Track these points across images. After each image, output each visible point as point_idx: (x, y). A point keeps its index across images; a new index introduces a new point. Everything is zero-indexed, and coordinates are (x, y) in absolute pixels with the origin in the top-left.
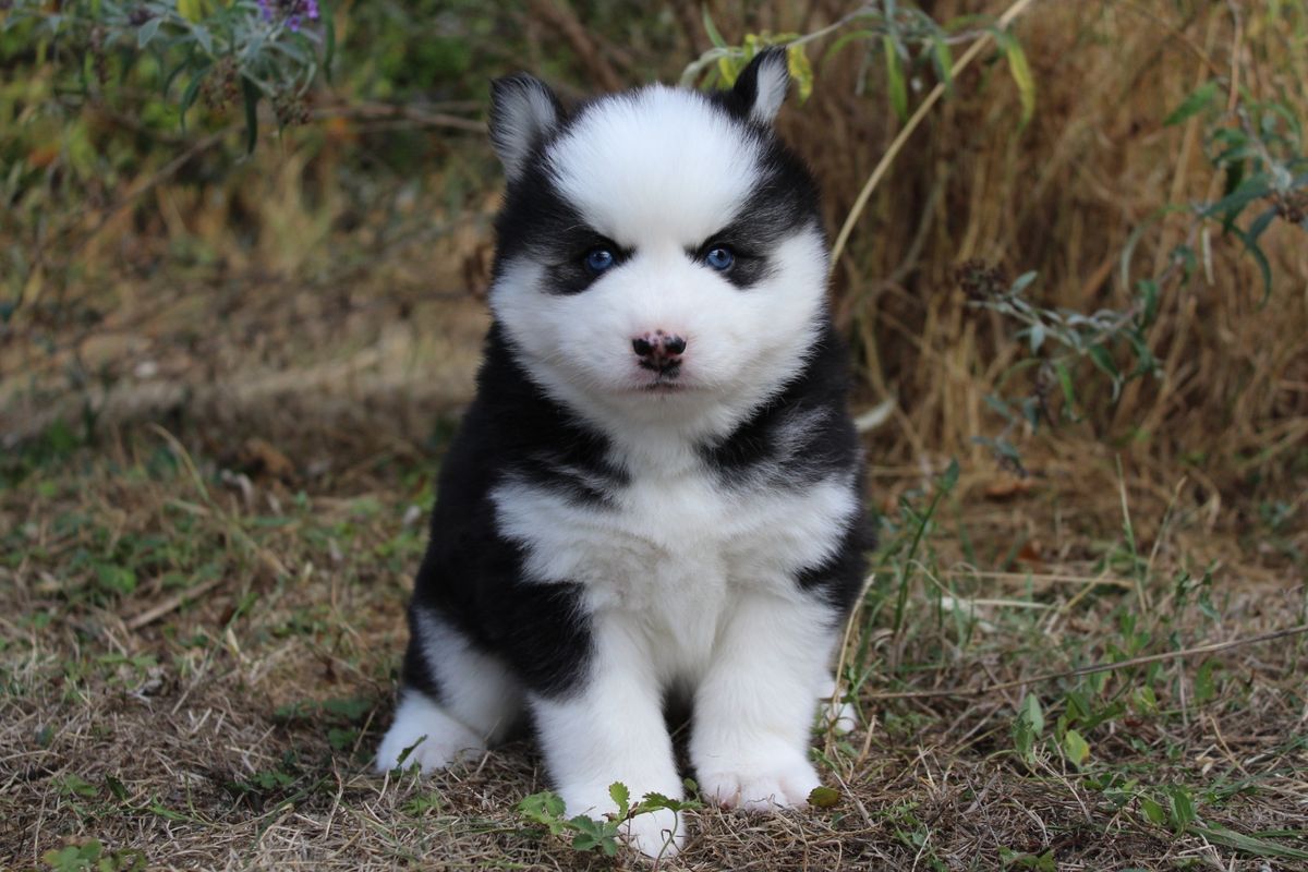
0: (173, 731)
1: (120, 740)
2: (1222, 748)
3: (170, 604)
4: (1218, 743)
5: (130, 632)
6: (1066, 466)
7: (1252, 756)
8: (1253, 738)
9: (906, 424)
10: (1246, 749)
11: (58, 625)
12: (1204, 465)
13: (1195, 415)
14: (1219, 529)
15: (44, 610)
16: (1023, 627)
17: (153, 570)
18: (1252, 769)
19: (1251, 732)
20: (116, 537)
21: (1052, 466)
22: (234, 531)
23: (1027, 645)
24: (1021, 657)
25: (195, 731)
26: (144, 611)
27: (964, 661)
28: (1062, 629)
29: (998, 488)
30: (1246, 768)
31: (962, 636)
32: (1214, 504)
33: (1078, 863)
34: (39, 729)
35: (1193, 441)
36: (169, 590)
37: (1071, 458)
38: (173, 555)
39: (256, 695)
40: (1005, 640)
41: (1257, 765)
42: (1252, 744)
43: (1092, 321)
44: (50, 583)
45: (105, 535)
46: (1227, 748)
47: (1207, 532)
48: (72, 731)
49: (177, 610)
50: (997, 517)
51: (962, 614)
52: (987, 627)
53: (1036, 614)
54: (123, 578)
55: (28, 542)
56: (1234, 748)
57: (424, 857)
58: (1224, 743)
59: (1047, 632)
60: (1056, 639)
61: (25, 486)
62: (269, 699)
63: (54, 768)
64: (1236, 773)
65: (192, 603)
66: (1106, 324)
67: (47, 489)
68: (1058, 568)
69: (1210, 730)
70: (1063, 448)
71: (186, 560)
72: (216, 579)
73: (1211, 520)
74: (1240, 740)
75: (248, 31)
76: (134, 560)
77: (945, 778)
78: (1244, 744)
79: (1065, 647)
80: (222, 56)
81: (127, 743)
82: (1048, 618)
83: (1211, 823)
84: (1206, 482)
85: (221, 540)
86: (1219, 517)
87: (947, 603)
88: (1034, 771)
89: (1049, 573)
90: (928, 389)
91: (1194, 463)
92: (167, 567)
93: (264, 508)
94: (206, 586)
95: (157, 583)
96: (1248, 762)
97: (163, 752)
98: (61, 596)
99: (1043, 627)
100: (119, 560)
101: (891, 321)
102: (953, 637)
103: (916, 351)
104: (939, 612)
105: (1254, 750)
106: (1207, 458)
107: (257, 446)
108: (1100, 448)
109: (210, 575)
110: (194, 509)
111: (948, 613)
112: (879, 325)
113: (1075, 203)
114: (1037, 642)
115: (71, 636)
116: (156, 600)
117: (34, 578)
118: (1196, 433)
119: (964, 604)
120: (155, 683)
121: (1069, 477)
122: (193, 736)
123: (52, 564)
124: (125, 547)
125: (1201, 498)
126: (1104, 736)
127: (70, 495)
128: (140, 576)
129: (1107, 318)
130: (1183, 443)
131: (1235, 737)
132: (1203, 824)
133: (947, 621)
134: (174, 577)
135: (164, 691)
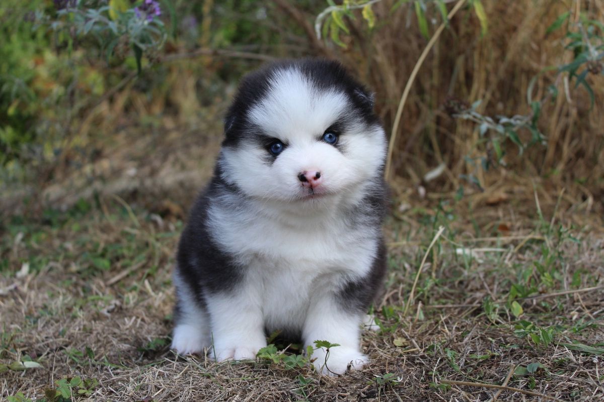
0: (118, 327)
1: (95, 332)
2: (584, 308)
3: (124, 273)
4: (582, 306)
5: (106, 286)
6: (523, 188)
7: (596, 310)
8: (598, 303)
9: (450, 174)
10: (595, 308)
11: (76, 285)
12: (585, 184)
13: (581, 162)
14: (593, 211)
15: (70, 279)
16: (496, 260)
17: (118, 259)
18: (596, 316)
19: (597, 300)
20: (102, 245)
21: (516, 188)
22: (152, 240)
23: (497, 268)
24: (495, 274)
25: (128, 327)
26: (113, 276)
27: (469, 277)
28: (513, 259)
29: (492, 200)
30: (594, 316)
31: (467, 266)
32: (590, 200)
33: (510, 362)
34: (61, 329)
35: (581, 173)
36: (124, 267)
37: (526, 185)
38: (125, 252)
39: (156, 310)
40: (487, 266)
41: (599, 314)
42: (597, 305)
43: (512, 121)
44: (74, 268)
45: (97, 245)
46: (585, 308)
47: (587, 213)
48: (75, 330)
49: (128, 276)
50: (491, 212)
51: (467, 256)
52: (481, 261)
53: (501, 253)
54: (104, 263)
55: (66, 250)
56: (588, 308)
57: (217, 375)
58: (584, 306)
59: (506, 261)
60: (510, 265)
61: (66, 226)
62: (163, 311)
63: (66, 346)
64: (588, 319)
65: (134, 273)
66: (518, 122)
67: (75, 227)
68: (514, 233)
69: (578, 301)
70: (522, 181)
71: (131, 254)
72: (144, 262)
73: (589, 208)
74: (592, 304)
75: (135, 22)
76: (109, 255)
77: (454, 328)
78: (594, 305)
79: (514, 267)
80: (123, 34)
81: (98, 333)
82: (506, 255)
83: (574, 341)
84: (586, 191)
85: (147, 244)
86: (593, 206)
87: (459, 251)
88: (494, 322)
89: (510, 235)
90: (459, 157)
91: (581, 183)
92: (123, 257)
93: (167, 229)
94: (140, 265)
95: (119, 265)
96: (595, 313)
97: (113, 337)
98: (79, 272)
99: (504, 259)
100: (103, 256)
101: (443, 130)
102: (463, 266)
103: (453, 142)
104: (456, 256)
105: (598, 308)
106: (587, 181)
107: (167, 203)
108: (538, 179)
109: (141, 259)
110: (134, 231)
111: (460, 255)
112: (438, 132)
113: (522, 71)
114: (501, 266)
115: (80, 289)
116: (119, 272)
117: (67, 266)
118: (582, 169)
119: (467, 251)
120: (112, 307)
121: (523, 193)
122: (127, 329)
123: (75, 259)
124: (105, 250)
125: (584, 198)
126: (531, 306)
127: (85, 230)
128: (112, 262)
129: (519, 119)
130: (576, 174)
131: (589, 303)
132: (570, 342)
133: (459, 259)
134: (126, 261)
135: (116, 310)
